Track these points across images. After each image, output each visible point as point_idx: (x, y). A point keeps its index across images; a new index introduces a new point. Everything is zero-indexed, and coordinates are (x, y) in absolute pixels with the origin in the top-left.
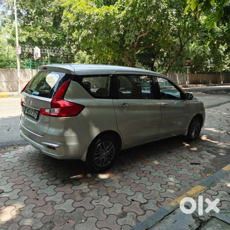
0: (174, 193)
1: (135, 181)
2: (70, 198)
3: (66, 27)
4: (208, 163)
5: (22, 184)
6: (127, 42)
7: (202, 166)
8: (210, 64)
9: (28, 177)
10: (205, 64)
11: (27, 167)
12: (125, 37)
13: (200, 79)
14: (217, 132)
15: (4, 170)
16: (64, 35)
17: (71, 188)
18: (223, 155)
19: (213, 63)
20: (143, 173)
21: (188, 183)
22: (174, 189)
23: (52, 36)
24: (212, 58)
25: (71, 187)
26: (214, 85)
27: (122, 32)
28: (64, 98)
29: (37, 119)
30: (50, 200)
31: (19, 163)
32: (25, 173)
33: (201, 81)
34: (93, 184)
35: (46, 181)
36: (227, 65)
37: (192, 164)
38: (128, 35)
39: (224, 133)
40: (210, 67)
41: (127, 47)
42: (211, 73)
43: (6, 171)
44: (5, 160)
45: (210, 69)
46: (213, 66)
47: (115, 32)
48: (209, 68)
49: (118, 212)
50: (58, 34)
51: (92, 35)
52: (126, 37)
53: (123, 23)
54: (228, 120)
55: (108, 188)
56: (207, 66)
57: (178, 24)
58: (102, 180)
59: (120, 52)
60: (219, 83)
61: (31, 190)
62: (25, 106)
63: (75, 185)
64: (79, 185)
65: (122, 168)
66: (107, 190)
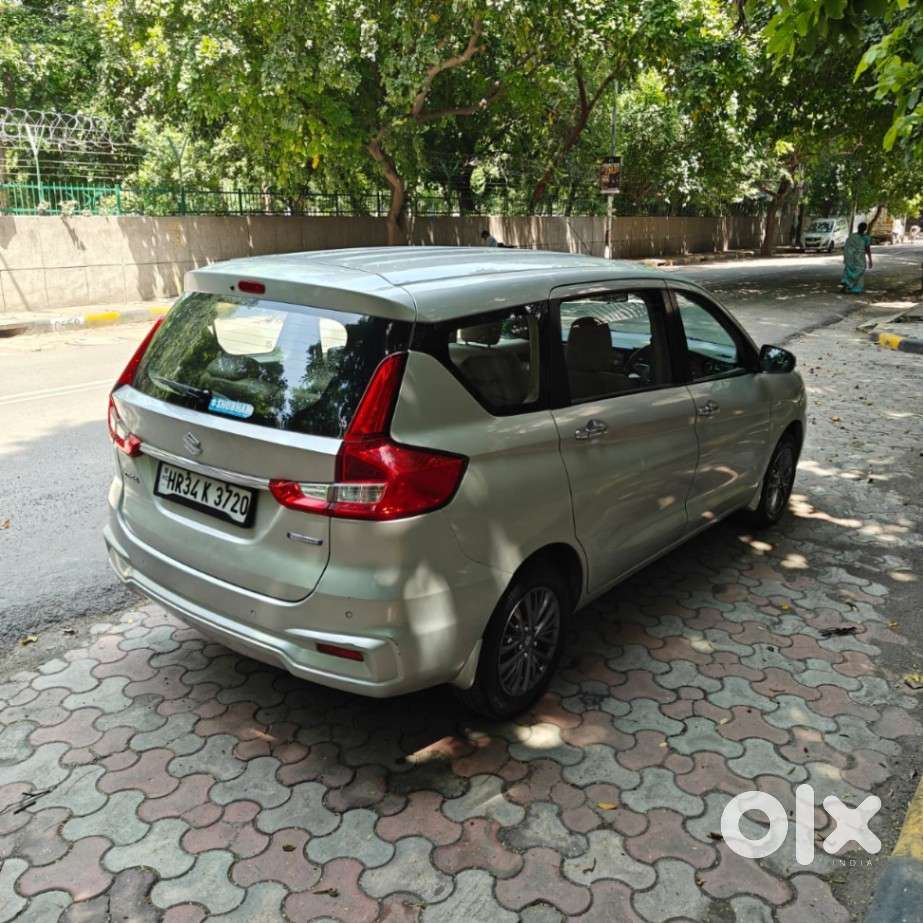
0: (843, 779)
1: (673, 742)
2: (465, 865)
3: (114, 21)
4: (878, 622)
5: (217, 821)
6: (392, 97)
7: (864, 637)
8: (690, 176)
9: (224, 781)
10: (671, 179)
11: (190, 728)
12: (383, 75)
13: (649, 236)
14: (829, 476)
15: (89, 757)
16: (87, 52)
17: (441, 809)
18: (909, 582)
19: (700, 173)
20: (679, 698)
21: (863, 724)
22: (830, 760)
23: (29, 54)
24: (694, 154)
25: (437, 806)
26: (703, 261)
27: (370, 50)
28: (388, 435)
29: (249, 524)
30: (389, 891)
31: (139, 712)
32: (195, 762)
33: (653, 245)
34: (520, 781)
35: (314, 791)
36: (750, 181)
37: (827, 634)
38: (395, 66)
39: (858, 480)
40: (688, 187)
41: (395, 119)
42: (691, 211)
43: (104, 762)
44: (62, 702)
45: (689, 198)
46: (702, 185)
47: (342, 54)
48: (686, 192)
49: (693, 905)
50: (56, 48)
51: (237, 60)
52: (388, 75)
53: (373, 11)
54: (838, 420)
55: (591, 792)
56: (677, 185)
57: (606, 26)
58: (543, 755)
59: (355, 135)
60: (715, 250)
61: (277, 848)
62: (152, 459)
63: (450, 796)
64: (464, 794)
65: (588, 687)
66: (590, 803)
